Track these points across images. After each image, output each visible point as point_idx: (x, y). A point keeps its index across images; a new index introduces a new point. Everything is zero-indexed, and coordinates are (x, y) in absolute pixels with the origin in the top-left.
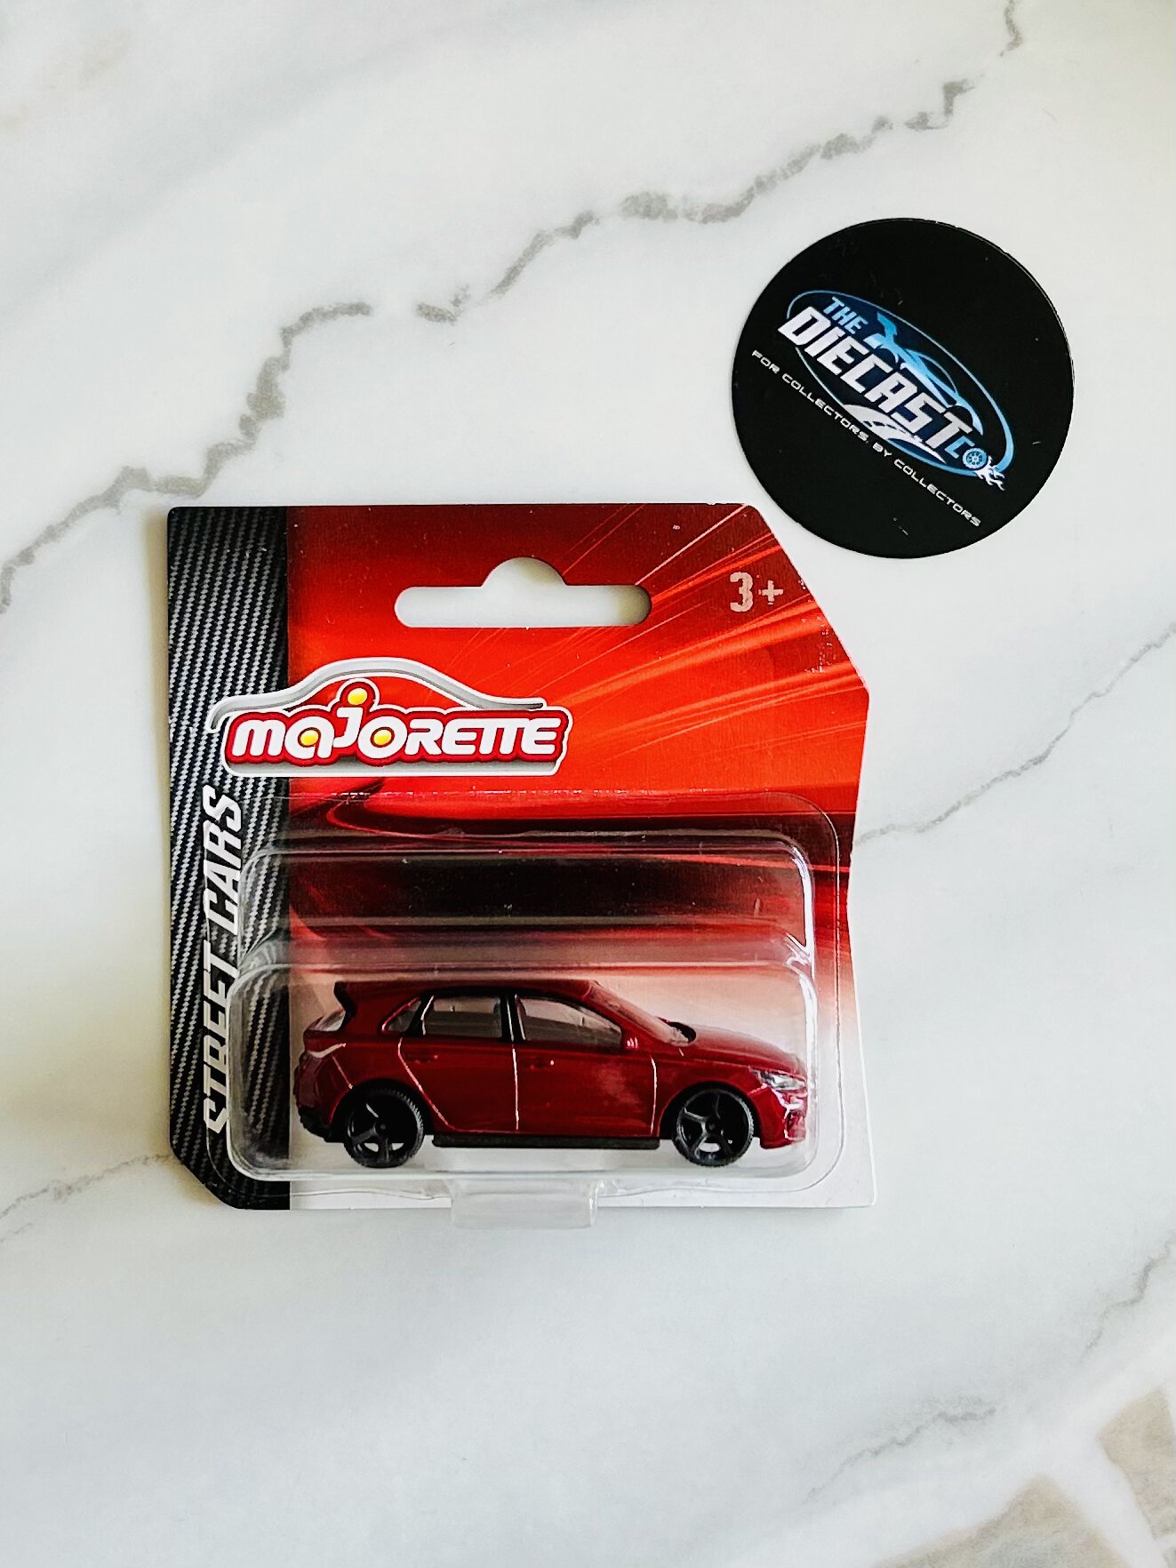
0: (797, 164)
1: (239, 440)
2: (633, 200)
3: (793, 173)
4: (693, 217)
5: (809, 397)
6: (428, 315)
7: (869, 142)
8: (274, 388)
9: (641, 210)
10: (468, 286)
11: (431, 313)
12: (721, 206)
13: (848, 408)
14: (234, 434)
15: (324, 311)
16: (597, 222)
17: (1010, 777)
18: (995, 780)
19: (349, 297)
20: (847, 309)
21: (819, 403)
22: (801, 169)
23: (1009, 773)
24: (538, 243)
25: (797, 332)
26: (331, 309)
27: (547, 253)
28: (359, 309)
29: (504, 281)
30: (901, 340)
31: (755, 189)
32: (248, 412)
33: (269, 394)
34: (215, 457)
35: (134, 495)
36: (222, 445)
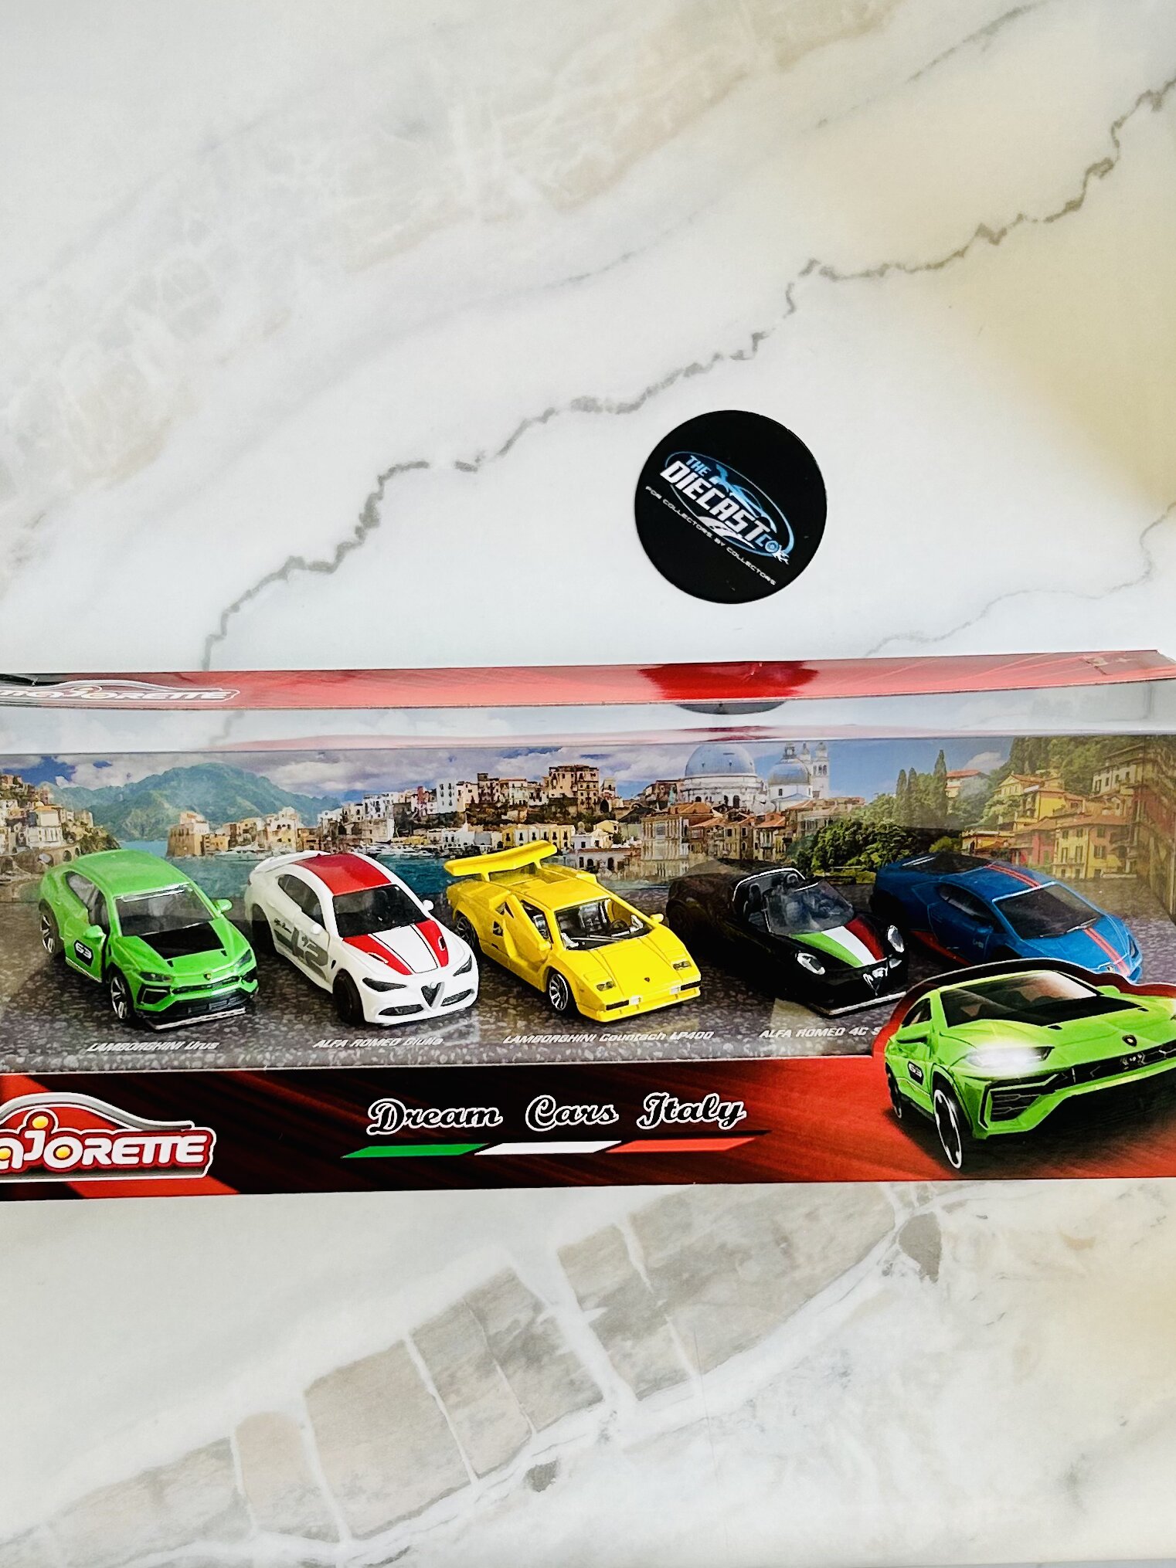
0: (670, 380)
1: (355, 540)
2: (577, 401)
3: (667, 385)
4: (611, 410)
5: (678, 512)
6: (461, 468)
7: (710, 366)
8: (374, 510)
9: (582, 407)
10: (484, 452)
11: (463, 467)
12: (627, 404)
13: (701, 519)
14: (352, 536)
15: (403, 466)
16: (557, 414)
19: (416, 457)
20: (699, 462)
21: (684, 516)
22: (672, 383)
24: (524, 426)
25: (671, 476)
26: (406, 465)
27: (528, 431)
28: (422, 465)
29: (504, 448)
30: (729, 480)
31: (646, 394)
32: (360, 524)
33: (371, 514)
34: (342, 550)
35: (296, 572)
36: (346, 543)
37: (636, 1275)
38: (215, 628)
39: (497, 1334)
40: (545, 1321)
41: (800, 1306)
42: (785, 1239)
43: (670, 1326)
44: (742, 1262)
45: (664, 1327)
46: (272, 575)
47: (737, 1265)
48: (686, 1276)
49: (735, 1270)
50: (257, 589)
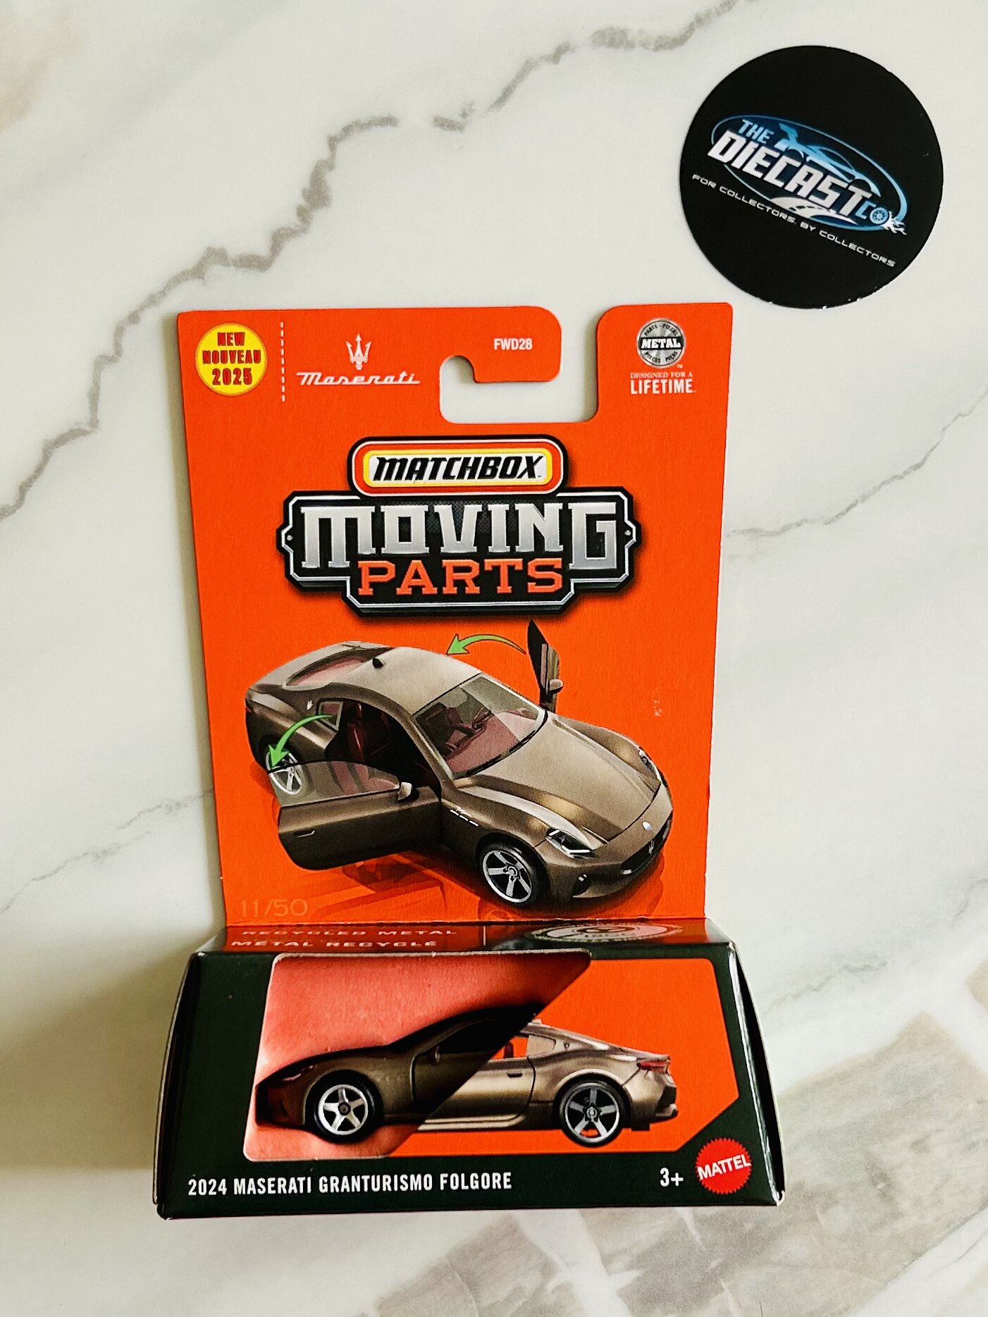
0: (727, 4)
1: (297, 226)
2: (601, 33)
3: (724, 11)
4: (646, 46)
6: (442, 125)
8: (323, 184)
9: (607, 41)
10: (473, 102)
11: (444, 124)
12: (669, 38)
14: (292, 220)
15: (362, 123)
16: (573, 51)
17: (896, 480)
18: (883, 483)
19: (379, 111)
22: (730, 8)
23: (895, 477)
24: (527, 68)
25: (723, 153)
26: (366, 122)
27: (534, 74)
28: (388, 121)
29: (500, 99)
31: (695, 23)
32: (302, 202)
33: (319, 189)
34: (279, 239)
35: (216, 270)
36: (285, 229)
37: (681, 1226)
38: (107, 347)
39: (493, 1305)
40: (559, 1288)
41: (905, 1266)
42: (884, 1177)
43: (727, 1295)
44: (823, 1211)
45: (719, 1295)
46: (183, 273)
47: (818, 1213)
48: (749, 1226)
49: (817, 1220)
50: (163, 293)
